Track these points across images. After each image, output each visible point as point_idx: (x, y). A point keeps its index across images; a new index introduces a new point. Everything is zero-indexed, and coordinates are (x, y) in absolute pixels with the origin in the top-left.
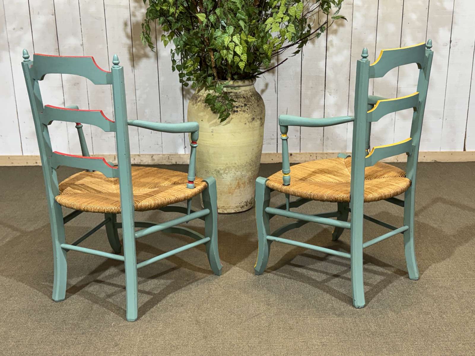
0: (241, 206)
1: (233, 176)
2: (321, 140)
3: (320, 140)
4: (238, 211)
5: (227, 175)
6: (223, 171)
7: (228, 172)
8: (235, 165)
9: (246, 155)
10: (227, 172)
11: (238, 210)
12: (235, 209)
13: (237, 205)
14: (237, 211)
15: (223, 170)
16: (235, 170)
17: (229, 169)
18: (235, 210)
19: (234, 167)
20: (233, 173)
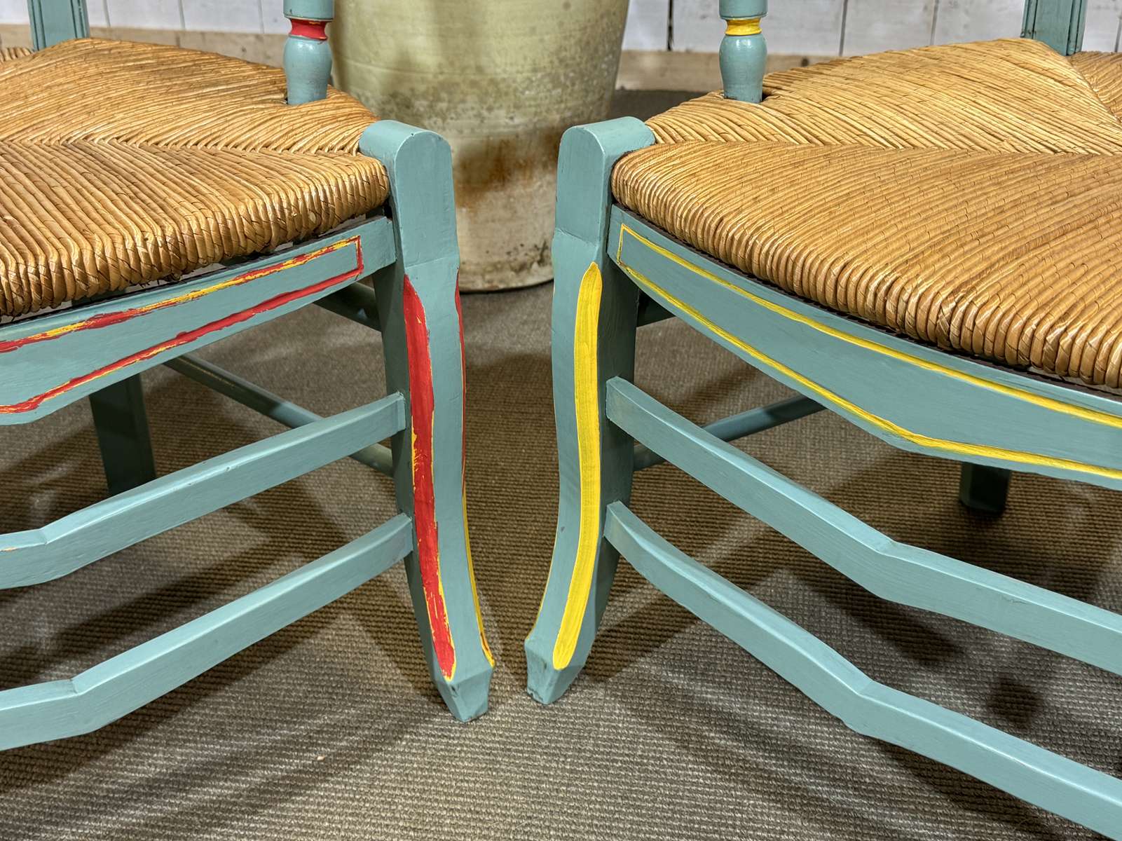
0: (515, 265)
1: (473, 130)
2: (926, 8)
3: (921, 10)
4: (502, 286)
5: (444, 119)
6: (425, 103)
7: (448, 109)
8: (477, 78)
9: (533, 30)
10: (443, 105)
11: (501, 281)
12: (488, 277)
13: (496, 259)
14: (495, 283)
15: (424, 95)
16: (482, 101)
17: (450, 93)
18: (490, 282)
19: (474, 84)
20: (471, 113)
